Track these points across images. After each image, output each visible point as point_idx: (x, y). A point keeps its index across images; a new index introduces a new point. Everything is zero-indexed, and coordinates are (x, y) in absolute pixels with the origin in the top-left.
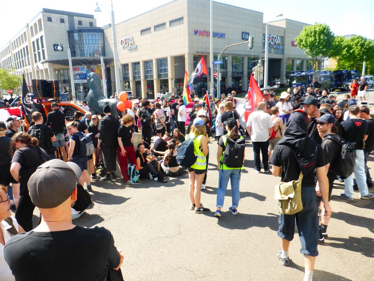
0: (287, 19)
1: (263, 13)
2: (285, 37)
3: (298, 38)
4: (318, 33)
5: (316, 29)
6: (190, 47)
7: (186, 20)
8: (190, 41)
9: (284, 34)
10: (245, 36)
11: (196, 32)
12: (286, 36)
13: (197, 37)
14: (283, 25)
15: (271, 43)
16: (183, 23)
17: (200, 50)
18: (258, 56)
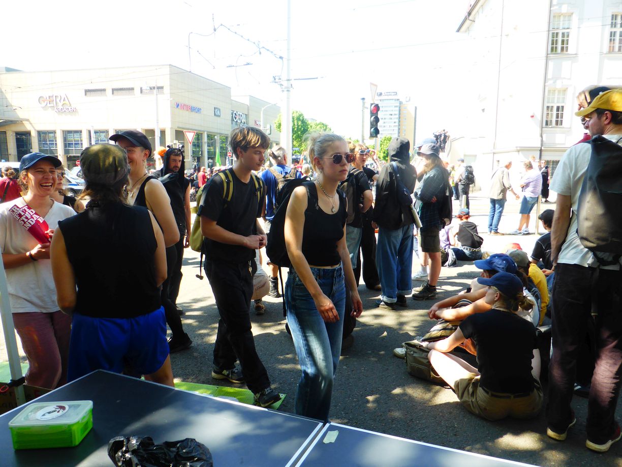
0: (250, 96)
1: (230, 88)
2: (250, 116)
3: (276, 121)
4: (295, 119)
5: (294, 115)
6: (173, 122)
7: (167, 90)
8: (173, 115)
9: (248, 113)
10: (217, 112)
11: (178, 106)
12: (250, 114)
13: (178, 111)
14: (247, 102)
15: (238, 121)
16: (163, 93)
17: (181, 126)
18: (228, 135)
